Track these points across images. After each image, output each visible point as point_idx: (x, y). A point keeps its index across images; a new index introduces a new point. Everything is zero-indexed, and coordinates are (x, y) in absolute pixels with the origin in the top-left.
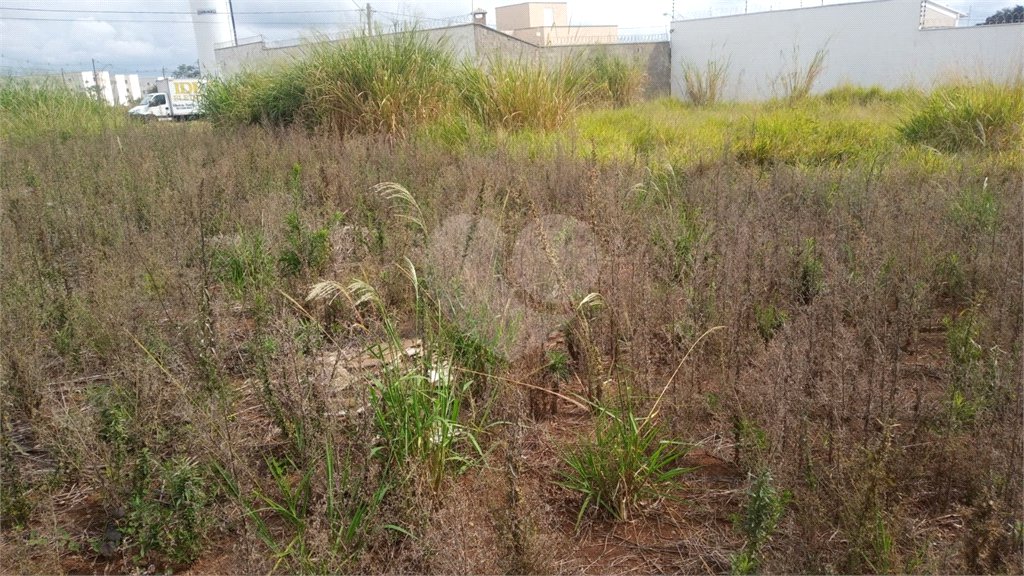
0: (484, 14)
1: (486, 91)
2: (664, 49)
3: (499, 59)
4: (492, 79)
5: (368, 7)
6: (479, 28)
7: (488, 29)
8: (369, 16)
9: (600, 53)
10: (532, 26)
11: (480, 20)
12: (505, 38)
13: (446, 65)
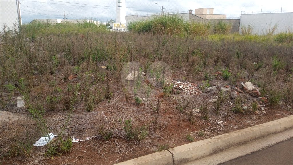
0: (192, 11)
1: (190, 27)
2: (239, 21)
3: (194, 21)
4: (192, 26)
5: (162, 7)
6: (190, 14)
7: (192, 14)
8: (162, 10)
9: (220, 22)
10: (204, 14)
11: (190, 12)
12: (196, 17)
13: (182, 22)
